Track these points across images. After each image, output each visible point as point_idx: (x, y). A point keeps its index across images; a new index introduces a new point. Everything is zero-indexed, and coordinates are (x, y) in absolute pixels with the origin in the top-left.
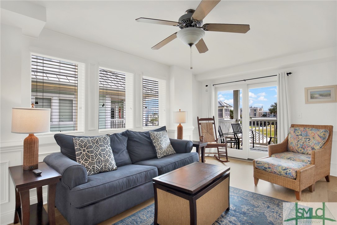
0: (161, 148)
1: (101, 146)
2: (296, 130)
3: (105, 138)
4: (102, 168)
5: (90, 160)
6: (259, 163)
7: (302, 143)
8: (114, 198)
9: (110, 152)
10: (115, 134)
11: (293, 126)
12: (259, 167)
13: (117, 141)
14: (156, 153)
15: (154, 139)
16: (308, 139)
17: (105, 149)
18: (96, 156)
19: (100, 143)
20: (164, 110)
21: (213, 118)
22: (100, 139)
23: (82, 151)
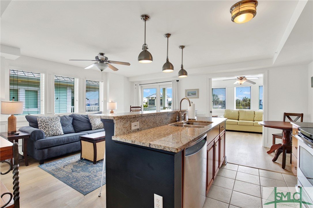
0: (95, 124)
1: (54, 122)
3: (57, 118)
4: (54, 134)
5: (47, 129)
8: (60, 146)
9: (59, 125)
10: (64, 116)
13: (65, 120)
14: (92, 127)
15: (90, 119)
17: (56, 124)
18: (51, 127)
19: (53, 120)
20: (102, 101)
21: (141, 106)
22: (53, 118)
23: (42, 124)
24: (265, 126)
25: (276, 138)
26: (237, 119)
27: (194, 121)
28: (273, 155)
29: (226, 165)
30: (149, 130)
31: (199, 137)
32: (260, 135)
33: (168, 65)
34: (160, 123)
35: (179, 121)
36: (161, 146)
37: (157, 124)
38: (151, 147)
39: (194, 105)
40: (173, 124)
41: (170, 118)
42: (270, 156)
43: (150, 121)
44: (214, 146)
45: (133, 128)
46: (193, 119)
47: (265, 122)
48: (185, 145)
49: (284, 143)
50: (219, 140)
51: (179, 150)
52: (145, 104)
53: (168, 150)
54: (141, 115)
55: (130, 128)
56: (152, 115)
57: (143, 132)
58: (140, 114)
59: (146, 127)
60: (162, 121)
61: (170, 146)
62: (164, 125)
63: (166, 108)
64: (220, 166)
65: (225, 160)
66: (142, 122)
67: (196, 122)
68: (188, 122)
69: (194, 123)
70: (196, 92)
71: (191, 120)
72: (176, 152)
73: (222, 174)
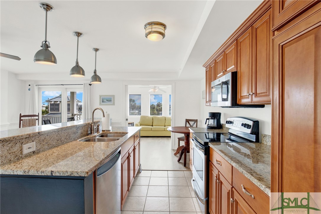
21: (38, 115)
24: (172, 132)
25: (180, 141)
26: (151, 125)
27: (109, 132)
28: (178, 155)
29: (140, 173)
30: (50, 152)
31: (112, 153)
32: (169, 138)
33: (77, 69)
34: (67, 139)
35: (91, 133)
36: (67, 171)
37: (62, 141)
38: (54, 175)
39: (108, 115)
40: (83, 138)
41: (80, 132)
42: (176, 157)
43: (52, 139)
44: (128, 158)
45: (26, 151)
46: (107, 131)
47: (173, 128)
48: (96, 165)
49: (185, 145)
50: (134, 150)
51: (90, 173)
52: (44, 109)
53: (76, 175)
54: (39, 133)
55: (20, 152)
56: (55, 132)
57: (40, 155)
58: (37, 132)
59: (46, 147)
60: (69, 137)
61: (78, 170)
62: (71, 141)
63: (75, 115)
64: (135, 175)
65: (139, 168)
66: (40, 142)
67: (111, 133)
68: (102, 134)
69: (109, 134)
70: (111, 98)
71: (105, 132)
72: (86, 175)
73: (137, 183)
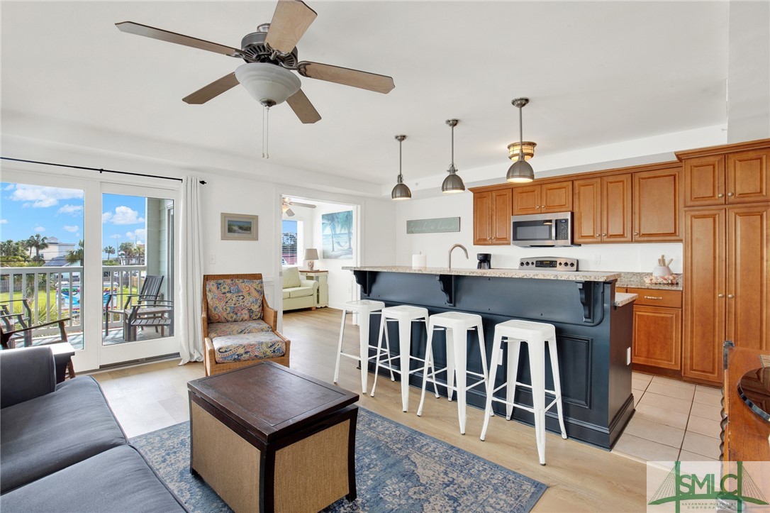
2: (220, 284)
6: (226, 351)
7: (233, 305)
11: (207, 278)
12: (225, 358)
16: (242, 297)
70: (250, 223)
